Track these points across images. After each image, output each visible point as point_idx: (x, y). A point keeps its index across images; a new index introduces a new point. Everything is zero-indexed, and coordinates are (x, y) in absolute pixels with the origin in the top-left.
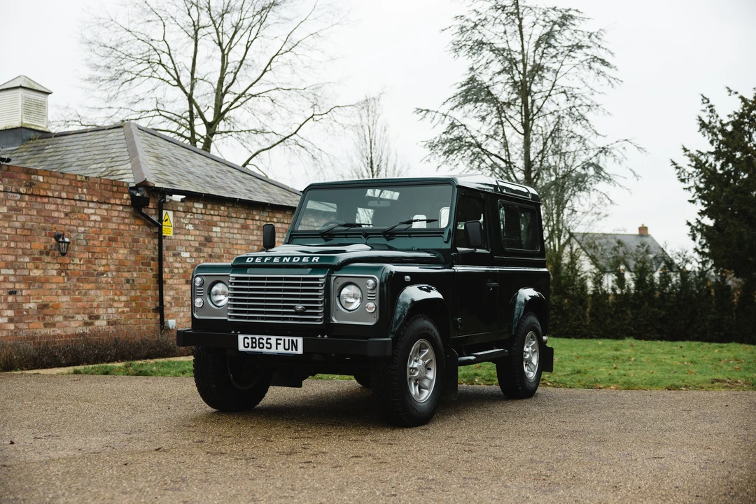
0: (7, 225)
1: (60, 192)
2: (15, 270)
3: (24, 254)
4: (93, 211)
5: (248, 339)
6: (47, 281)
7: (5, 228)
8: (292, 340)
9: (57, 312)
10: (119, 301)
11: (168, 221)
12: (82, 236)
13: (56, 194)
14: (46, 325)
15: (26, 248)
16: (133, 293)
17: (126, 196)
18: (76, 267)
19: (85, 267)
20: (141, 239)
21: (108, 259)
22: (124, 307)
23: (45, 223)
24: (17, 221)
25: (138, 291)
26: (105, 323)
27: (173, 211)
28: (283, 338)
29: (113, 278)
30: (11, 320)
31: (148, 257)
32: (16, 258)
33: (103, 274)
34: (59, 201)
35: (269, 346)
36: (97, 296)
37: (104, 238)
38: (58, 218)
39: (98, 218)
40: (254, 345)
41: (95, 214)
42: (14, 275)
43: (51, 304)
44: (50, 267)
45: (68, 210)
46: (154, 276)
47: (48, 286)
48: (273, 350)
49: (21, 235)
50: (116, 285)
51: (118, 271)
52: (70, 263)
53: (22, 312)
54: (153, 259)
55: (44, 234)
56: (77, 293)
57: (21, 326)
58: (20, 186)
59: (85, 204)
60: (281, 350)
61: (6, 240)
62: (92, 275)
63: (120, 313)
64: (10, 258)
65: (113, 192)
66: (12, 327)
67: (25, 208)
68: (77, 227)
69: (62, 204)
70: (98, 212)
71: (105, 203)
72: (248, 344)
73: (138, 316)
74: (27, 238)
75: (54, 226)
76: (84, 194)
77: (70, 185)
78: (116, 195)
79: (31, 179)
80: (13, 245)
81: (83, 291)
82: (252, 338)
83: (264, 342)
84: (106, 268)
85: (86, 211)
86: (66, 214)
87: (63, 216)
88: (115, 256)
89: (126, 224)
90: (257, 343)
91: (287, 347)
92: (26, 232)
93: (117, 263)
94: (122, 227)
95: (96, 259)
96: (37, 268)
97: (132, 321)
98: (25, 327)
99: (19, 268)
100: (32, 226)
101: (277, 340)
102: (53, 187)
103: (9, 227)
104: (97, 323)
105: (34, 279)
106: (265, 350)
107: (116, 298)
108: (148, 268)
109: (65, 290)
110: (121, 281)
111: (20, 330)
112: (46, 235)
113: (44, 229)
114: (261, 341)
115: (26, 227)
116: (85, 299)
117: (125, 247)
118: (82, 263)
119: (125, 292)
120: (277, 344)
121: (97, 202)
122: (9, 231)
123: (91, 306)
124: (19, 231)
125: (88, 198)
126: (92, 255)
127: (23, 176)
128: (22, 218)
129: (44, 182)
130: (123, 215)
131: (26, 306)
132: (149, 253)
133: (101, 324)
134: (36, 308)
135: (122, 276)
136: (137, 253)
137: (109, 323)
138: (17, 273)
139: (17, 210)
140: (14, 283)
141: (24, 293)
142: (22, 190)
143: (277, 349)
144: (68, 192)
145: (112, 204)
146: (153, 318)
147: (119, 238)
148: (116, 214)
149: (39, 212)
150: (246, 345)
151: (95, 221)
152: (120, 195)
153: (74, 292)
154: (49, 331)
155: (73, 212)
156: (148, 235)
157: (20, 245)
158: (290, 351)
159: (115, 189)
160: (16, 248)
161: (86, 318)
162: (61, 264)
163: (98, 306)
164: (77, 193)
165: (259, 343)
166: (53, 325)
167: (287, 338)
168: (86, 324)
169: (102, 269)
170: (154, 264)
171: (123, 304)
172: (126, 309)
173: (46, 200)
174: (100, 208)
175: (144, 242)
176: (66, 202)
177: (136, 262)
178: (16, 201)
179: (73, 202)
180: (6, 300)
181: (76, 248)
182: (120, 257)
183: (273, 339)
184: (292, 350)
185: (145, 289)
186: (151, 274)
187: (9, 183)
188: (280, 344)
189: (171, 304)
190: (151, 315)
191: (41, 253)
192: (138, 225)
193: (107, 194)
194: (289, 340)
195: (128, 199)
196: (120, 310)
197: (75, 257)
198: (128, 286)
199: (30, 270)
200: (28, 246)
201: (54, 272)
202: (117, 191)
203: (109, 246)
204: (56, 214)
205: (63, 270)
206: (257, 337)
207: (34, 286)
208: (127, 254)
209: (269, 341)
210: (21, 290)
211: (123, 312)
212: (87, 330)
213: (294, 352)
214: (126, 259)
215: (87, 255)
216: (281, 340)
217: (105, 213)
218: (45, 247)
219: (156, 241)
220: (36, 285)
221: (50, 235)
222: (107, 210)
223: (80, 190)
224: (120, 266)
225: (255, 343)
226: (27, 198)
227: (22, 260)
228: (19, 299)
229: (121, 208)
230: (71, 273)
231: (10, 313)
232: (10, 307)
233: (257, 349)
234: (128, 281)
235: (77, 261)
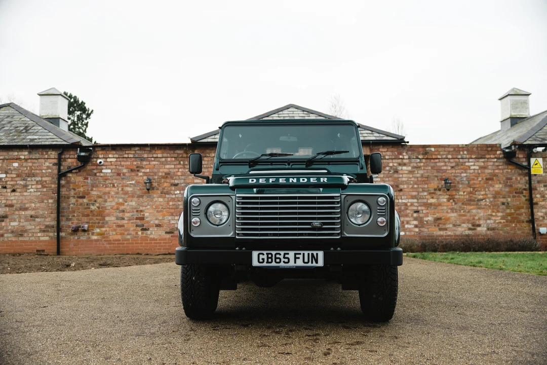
0: (411, 176)
1: (447, 155)
2: (418, 199)
3: (423, 191)
4: (473, 164)
5: (263, 254)
6: (440, 205)
7: (411, 178)
8: (312, 254)
9: (448, 222)
10: (496, 216)
11: (538, 165)
12: (465, 179)
13: (444, 156)
14: (440, 229)
15: (424, 188)
16: (508, 211)
17: (498, 152)
18: (460, 197)
19: (467, 197)
20: (514, 178)
21: (486, 191)
22: (501, 219)
23: (437, 173)
24: (418, 173)
25: (512, 210)
26: (485, 229)
27: (543, 158)
28: (302, 252)
29: (491, 202)
30: (416, 226)
31: (520, 189)
32: (418, 193)
33: (482, 200)
34: (446, 160)
35: (286, 260)
36: (478, 213)
37: (482, 179)
38: (446, 170)
39: (477, 168)
40: (270, 260)
41: (474, 165)
42: (418, 202)
43: (443, 218)
44: (441, 197)
45: (453, 165)
46: (526, 200)
47: (440, 208)
48: (291, 264)
49: (421, 181)
50: (494, 207)
51: (495, 197)
52: (456, 195)
53: (423, 222)
54: (525, 189)
55: (436, 179)
56: (462, 211)
57: (423, 229)
58: (419, 154)
59: (467, 160)
60: (300, 263)
61: (411, 184)
62: (474, 201)
63: (498, 223)
64: (414, 193)
65: (488, 151)
66: (417, 230)
67: (423, 166)
68: (461, 173)
69: (449, 162)
70: (476, 164)
71: (481, 158)
72: (263, 259)
73: (513, 225)
74: (425, 182)
75: (444, 174)
76: (465, 154)
77: (454, 150)
78: (490, 153)
79: (426, 150)
80: (416, 186)
81: (467, 211)
82: (268, 254)
83: (282, 257)
84: (485, 196)
85: (467, 164)
86: (452, 167)
87: (449, 168)
88: (491, 189)
89: (500, 169)
90: (274, 258)
91: (306, 260)
92: (424, 179)
93: (494, 193)
94: (497, 171)
95: (476, 191)
96: (432, 198)
97: (508, 228)
98: (426, 230)
99: (420, 198)
100: (428, 175)
101: (295, 254)
102: (441, 153)
103: (413, 177)
104: (479, 229)
105: (431, 204)
106: (282, 264)
107: (494, 214)
108: (521, 195)
109: (453, 210)
110: (498, 204)
111: (422, 231)
112: (438, 180)
113: (437, 176)
114: (278, 256)
115: (424, 176)
116: (468, 214)
117: (500, 183)
118: (465, 194)
119: (500, 210)
120: (296, 258)
121: (475, 158)
122: (413, 179)
123: (474, 219)
124: (419, 179)
125: (468, 156)
126: (473, 190)
127: (421, 149)
128: (421, 172)
129: (435, 151)
130: (497, 164)
131: (426, 219)
132: (521, 186)
133: (482, 230)
134: (433, 220)
135: (498, 201)
136: (511, 186)
137: (488, 229)
138: (419, 201)
139: (418, 168)
140: (417, 207)
141: (424, 212)
142: (420, 157)
143: (295, 263)
144: (452, 155)
145: (488, 158)
146: (527, 228)
147: (494, 178)
148: (492, 164)
149: (432, 168)
150: (261, 260)
151: (474, 169)
152: (494, 152)
153: (460, 211)
154: (442, 233)
155: (457, 165)
156: (520, 175)
157: (420, 186)
158: (310, 264)
159: (489, 149)
160: (418, 188)
161: (470, 226)
162: (449, 195)
163: (479, 219)
164: (460, 154)
165: (276, 258)
166: (446, 229)
167: (306, 253)
168: (470, 229)
169: (481, 197)
170: (526, 193)
171: (500, 218)
172: (502, 221)
173: (437, 160)
174: (478, 161)
175: (516, 179)
176: (452, 161)
177: (510, 192)
178: (417, 163)
179: (457, 160)
180: (412, 215)
181: (461, 186)
182: (496, 189)
183: (291, 254)
184: (312, 263)
185: (519, 208)
186: (524, 199)
187: (412, 154)
188: (299, 258)
189: (544, 218)
190: (525, 224)
191: (435, 190)
192: (511, 169)
193: (483, 153)
194: (309, 254)
195: (500, 154)
196: (497, 221)
197: (459, 191)
198: (504, 207)
199: (428, 199)
200: (426, 186)
201: (445, 200)
202: (492, 150)
203: (486, 183)
204: (445, 168)
205: (451, 198)
206: (274, 253)
207: (431, 208)
208: (502, 187)
209: (286, 256)
210: (422, 210)
211: (500, 223)
212: (470, 232)
213: (314, 264)
214: (501, 190)
215: (469, 189)
216: (300, 254)
217: (482, 164)
218: (438, 186)
219: (527, 178)
220: (433, 207)
221: (441, 179)
222: (484, 162)
223: (461, 153)
224: (496, 195)
225: (271, 258)
226: (424, 161)
227: (422, 194)
228: (421, 215)
229: (495, 160)
230: (458, 200)
231: (416, 222)
232: (415, 219)
233: (274, 264)
234: (503, 204)
235: (462, 193)
